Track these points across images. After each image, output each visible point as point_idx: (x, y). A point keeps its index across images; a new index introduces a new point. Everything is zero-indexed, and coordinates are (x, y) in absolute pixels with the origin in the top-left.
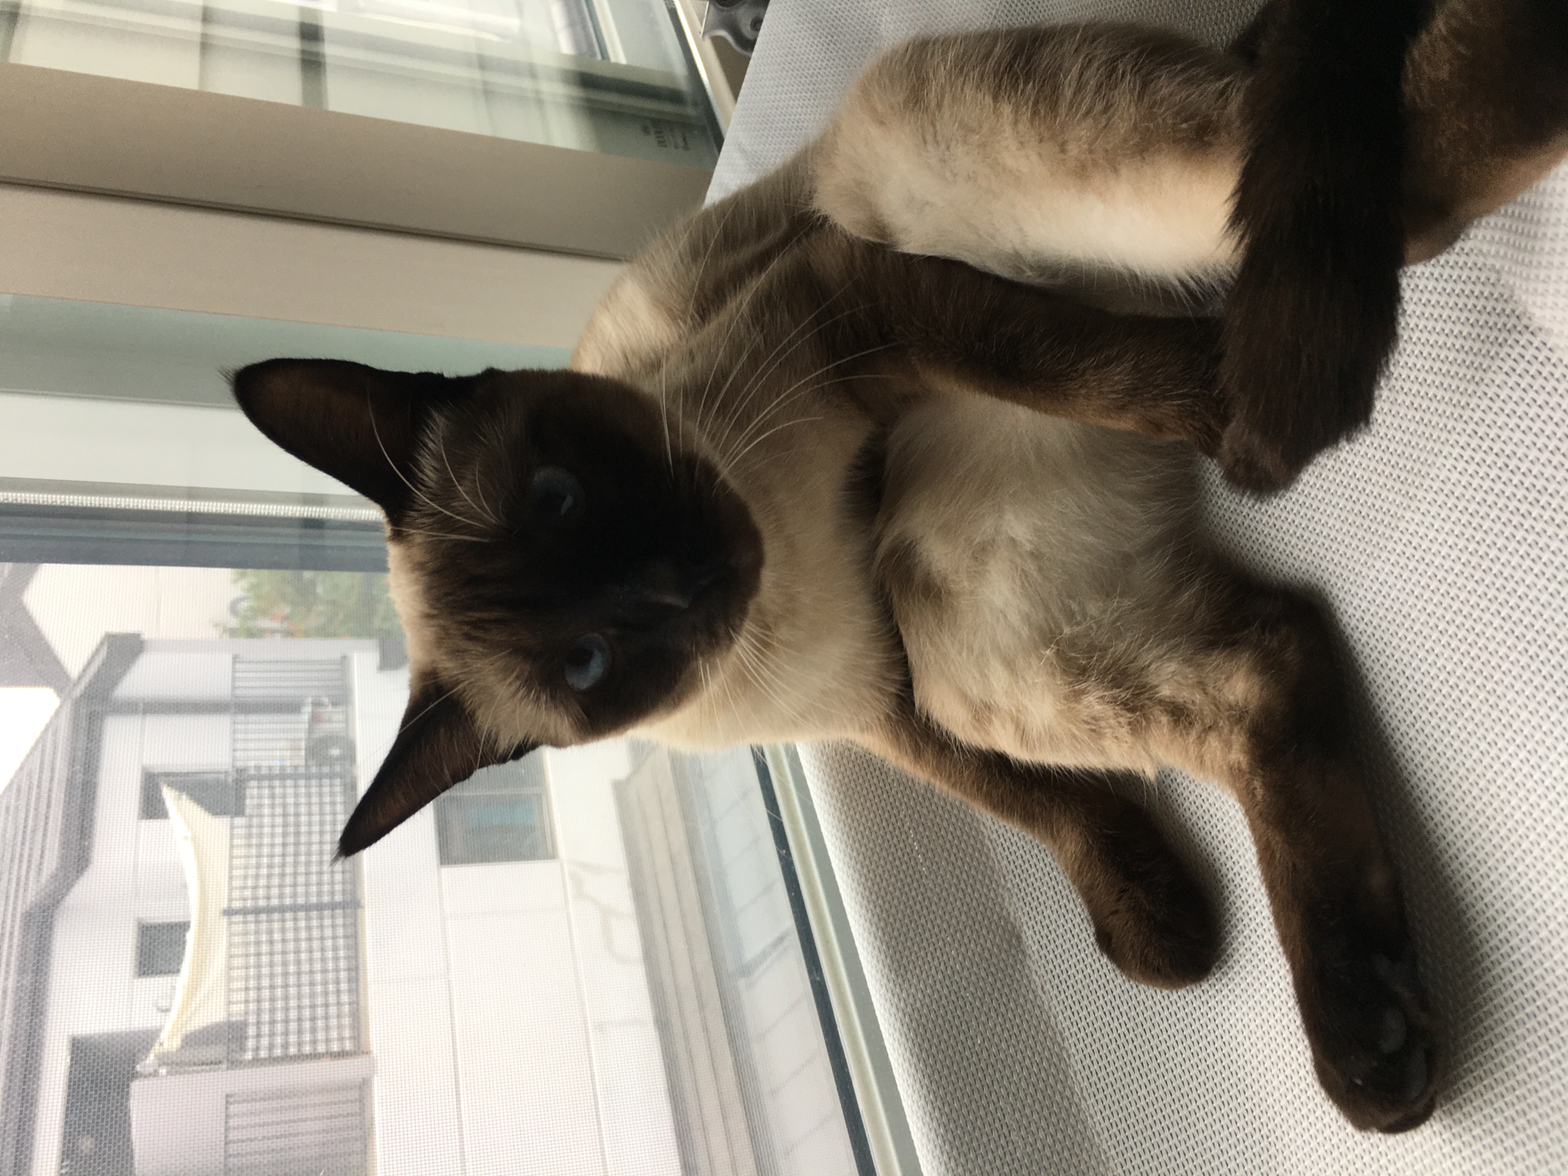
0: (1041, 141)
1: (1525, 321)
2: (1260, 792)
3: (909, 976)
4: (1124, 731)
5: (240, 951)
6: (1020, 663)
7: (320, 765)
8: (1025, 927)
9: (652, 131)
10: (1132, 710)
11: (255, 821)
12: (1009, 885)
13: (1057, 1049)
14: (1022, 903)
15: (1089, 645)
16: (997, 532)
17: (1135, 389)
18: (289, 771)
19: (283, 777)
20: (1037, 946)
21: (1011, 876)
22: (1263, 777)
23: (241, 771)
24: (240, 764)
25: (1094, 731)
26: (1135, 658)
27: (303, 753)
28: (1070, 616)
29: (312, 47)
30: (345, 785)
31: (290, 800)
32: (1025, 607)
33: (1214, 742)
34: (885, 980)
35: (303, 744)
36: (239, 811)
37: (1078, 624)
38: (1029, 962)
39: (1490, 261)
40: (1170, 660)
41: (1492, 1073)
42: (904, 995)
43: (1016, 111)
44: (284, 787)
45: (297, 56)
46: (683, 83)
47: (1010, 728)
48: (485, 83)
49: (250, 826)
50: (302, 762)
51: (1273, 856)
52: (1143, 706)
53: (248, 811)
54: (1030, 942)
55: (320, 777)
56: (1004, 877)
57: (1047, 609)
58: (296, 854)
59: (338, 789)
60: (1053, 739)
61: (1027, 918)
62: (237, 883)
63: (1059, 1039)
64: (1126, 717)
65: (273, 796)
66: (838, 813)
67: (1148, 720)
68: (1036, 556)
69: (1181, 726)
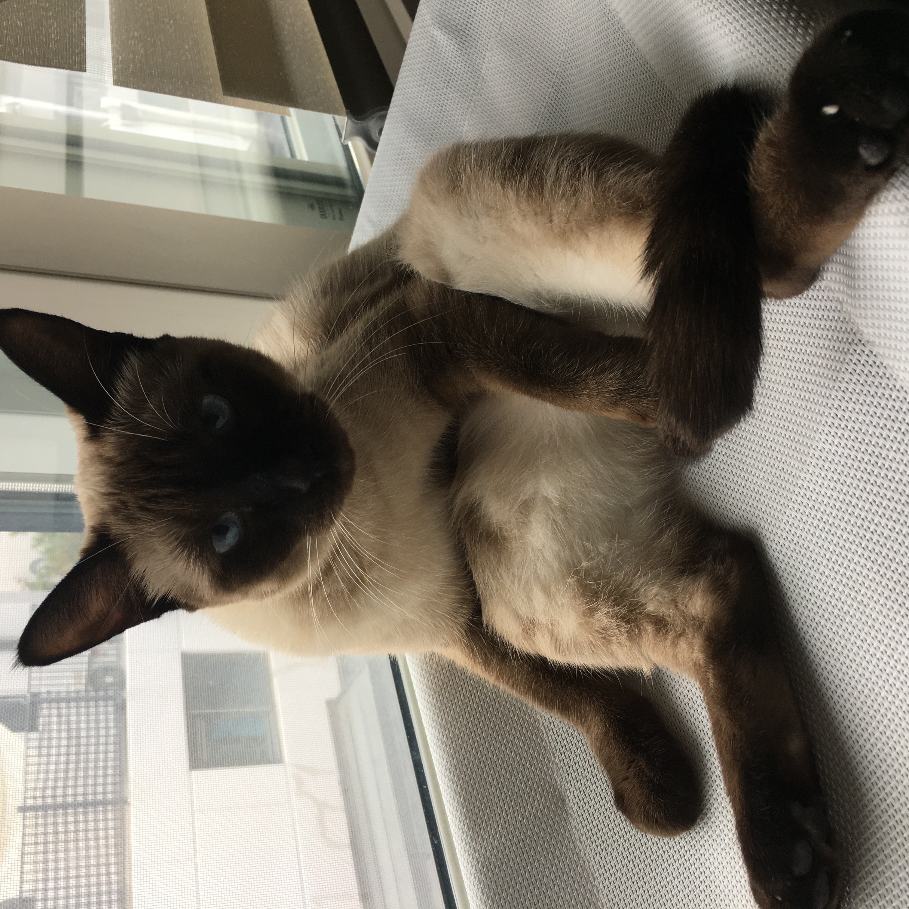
0: (536, 214)
1: (859, 336)
2: (712, 681)
3: (482, 832)
4: (623, 638)
5: (32, 840)
6: (553, 589)
7: (96, 691)
8: (568, 793)
9: (316, 207)
10: (627, 622)
11: (46, 735)
12: (557, 761)
13: (589, 887)
14: (566, 775)
15: (600, 574)
16: (536, 493)
17: (623, 390)
18: (73, 695)
19: (68, 701)
20: (576, 807)
21: (559, 754)
22: (713, 669)
23: (35, 695)
24: (34, 690)
25: (604, 638)
26: (631, 584)
27: (84, 681)
28: (587, 553)
29: (74, 151)
30: (116, 706)
31: (73, 718)
32: (556, 547)
33: (683, 645)
34: (465, 836)
35: (84, 674)
36: (33, 728)
37: (593, 559)
38: (570, 819)
39: (836, 295)
40: (653, 584)
41: (878, 890)
42: (478, 847)
43: (517, 194)
44: (69, 708)
45: (64, 158)
46: (345, 174)
47: (548, 638)
48: (202, 175)
49: (41, 740)
50: (83, 688)
51: (720, 729)
52: (636, 619)
53: (41, 727)
54: (572, 804)
55: (97, 699)
56: (554, 754)
57: (571, 548)
58: (77, 762)
59: (111, 709)
60: (577, 645)
61: (569, 786)
62: (31, 785)
63: (591, 878)
64: (625, 627)
65: (59, 716)
66: (433, 708)
67: (640, 630)
68: (563, 510)
69: (661, 634)
